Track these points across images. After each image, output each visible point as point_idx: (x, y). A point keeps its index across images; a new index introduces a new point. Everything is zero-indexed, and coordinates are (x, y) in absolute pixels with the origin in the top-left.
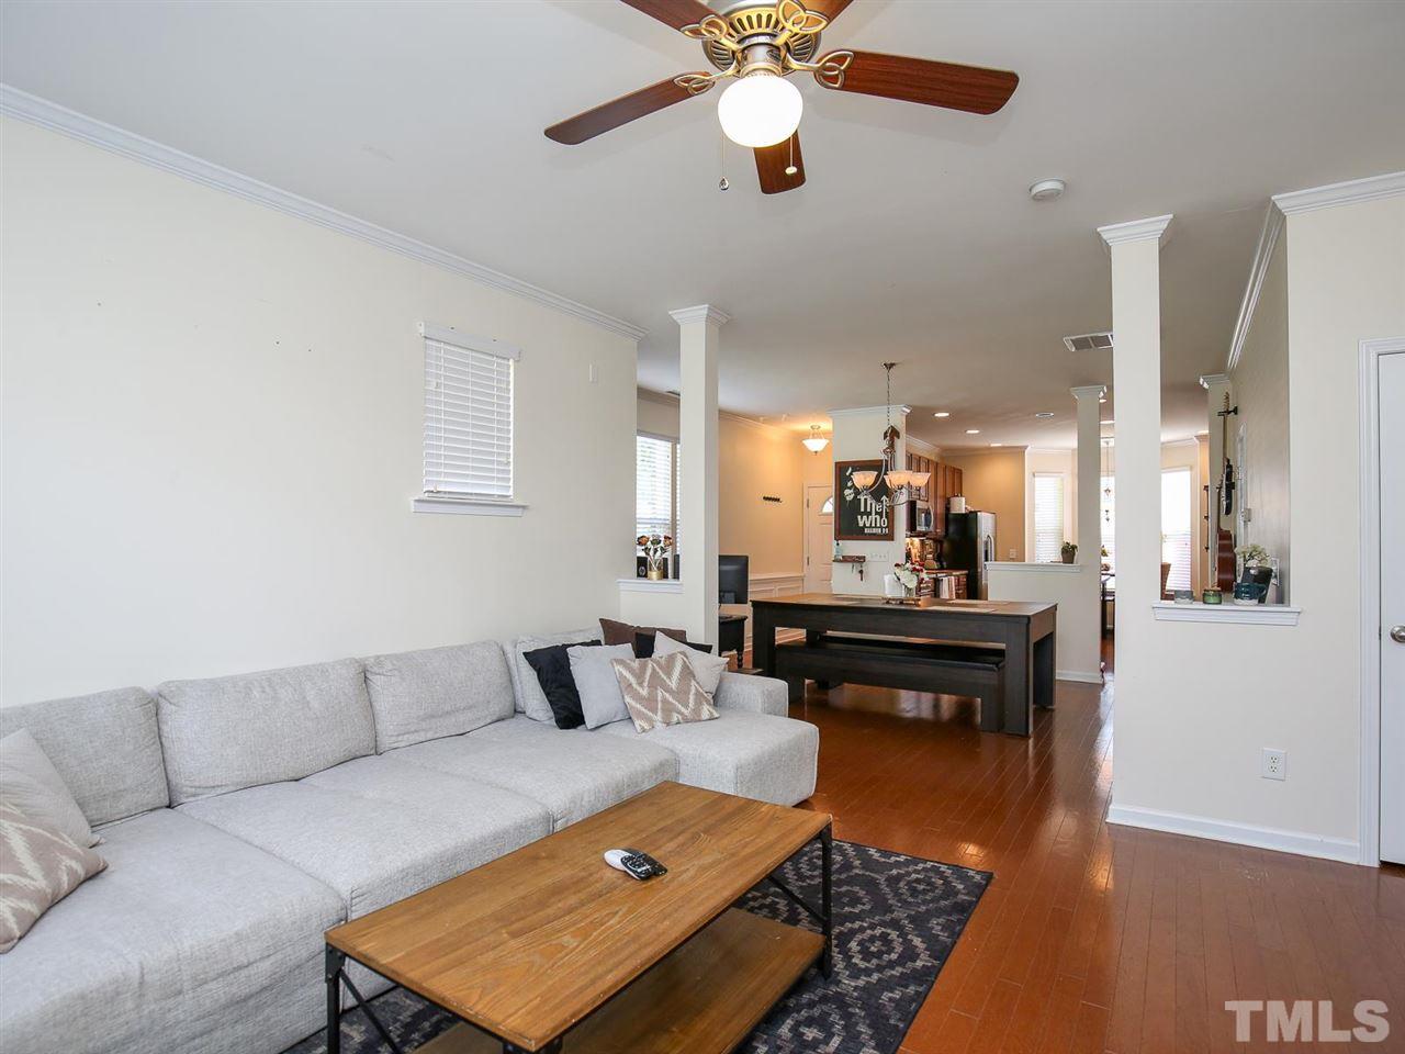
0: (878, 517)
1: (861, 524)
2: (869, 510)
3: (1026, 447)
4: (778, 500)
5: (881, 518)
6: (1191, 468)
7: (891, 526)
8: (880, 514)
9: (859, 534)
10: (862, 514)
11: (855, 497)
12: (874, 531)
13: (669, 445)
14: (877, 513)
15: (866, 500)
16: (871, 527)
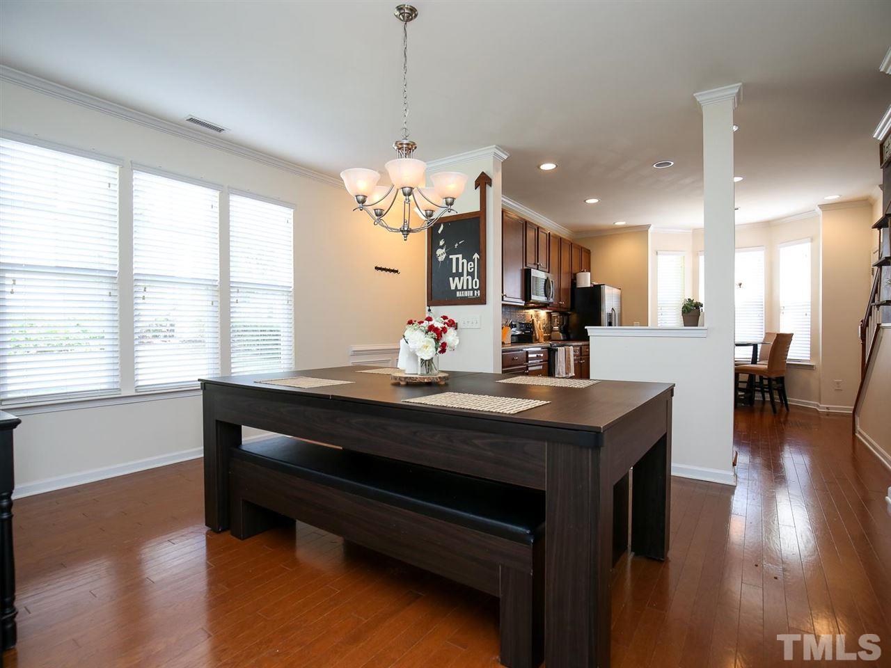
0: (470, 278)
1: (453, 287)
2: (460, 271)
3: (648, 226)
4: (397, 271)
5: (473, 279)
6: (812, 240)
7: (483, 288)
8: (471, 274)
9: (451, 299)
10: (454, 276)
11: (447, 257)
12: (467, 294)
13: (217, 194)
14: (468, 274)
15: (457, 259)
16: (462, 290)
